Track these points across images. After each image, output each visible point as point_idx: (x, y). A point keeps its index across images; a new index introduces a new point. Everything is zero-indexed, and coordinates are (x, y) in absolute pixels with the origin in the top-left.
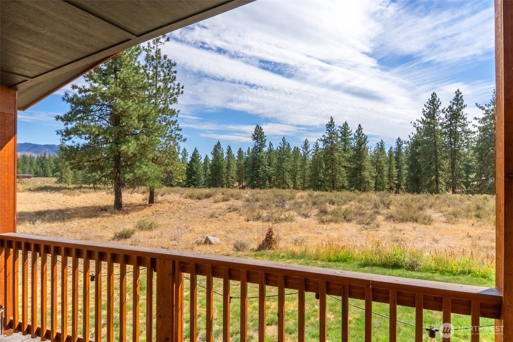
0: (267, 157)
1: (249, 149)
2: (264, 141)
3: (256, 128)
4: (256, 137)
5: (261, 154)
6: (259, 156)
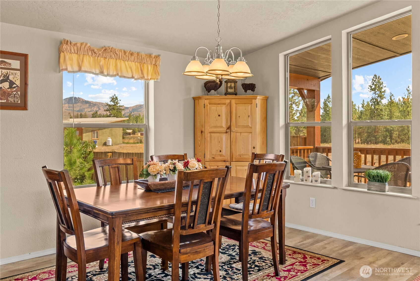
0: (388, 110)
1: (363, 102)
2: (383, 92)
3: (374, 78)
4: (374, 88)
5: (380, 107)
6: (378, 109)
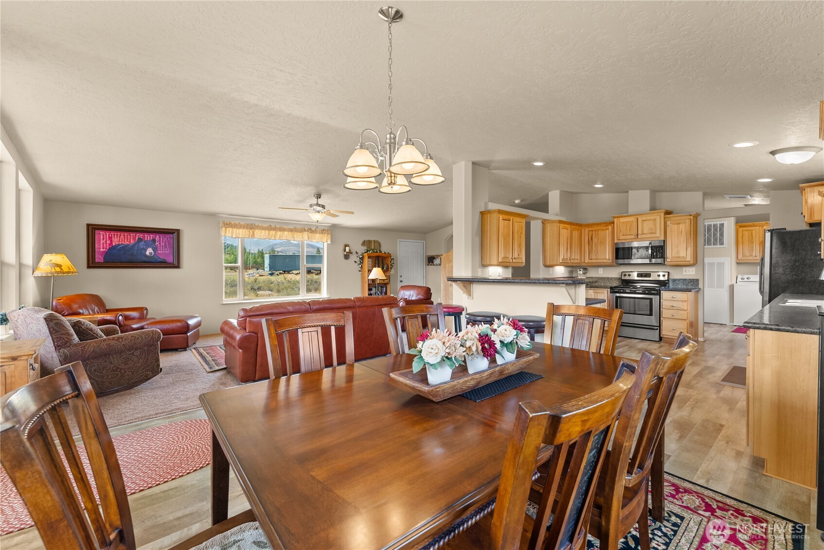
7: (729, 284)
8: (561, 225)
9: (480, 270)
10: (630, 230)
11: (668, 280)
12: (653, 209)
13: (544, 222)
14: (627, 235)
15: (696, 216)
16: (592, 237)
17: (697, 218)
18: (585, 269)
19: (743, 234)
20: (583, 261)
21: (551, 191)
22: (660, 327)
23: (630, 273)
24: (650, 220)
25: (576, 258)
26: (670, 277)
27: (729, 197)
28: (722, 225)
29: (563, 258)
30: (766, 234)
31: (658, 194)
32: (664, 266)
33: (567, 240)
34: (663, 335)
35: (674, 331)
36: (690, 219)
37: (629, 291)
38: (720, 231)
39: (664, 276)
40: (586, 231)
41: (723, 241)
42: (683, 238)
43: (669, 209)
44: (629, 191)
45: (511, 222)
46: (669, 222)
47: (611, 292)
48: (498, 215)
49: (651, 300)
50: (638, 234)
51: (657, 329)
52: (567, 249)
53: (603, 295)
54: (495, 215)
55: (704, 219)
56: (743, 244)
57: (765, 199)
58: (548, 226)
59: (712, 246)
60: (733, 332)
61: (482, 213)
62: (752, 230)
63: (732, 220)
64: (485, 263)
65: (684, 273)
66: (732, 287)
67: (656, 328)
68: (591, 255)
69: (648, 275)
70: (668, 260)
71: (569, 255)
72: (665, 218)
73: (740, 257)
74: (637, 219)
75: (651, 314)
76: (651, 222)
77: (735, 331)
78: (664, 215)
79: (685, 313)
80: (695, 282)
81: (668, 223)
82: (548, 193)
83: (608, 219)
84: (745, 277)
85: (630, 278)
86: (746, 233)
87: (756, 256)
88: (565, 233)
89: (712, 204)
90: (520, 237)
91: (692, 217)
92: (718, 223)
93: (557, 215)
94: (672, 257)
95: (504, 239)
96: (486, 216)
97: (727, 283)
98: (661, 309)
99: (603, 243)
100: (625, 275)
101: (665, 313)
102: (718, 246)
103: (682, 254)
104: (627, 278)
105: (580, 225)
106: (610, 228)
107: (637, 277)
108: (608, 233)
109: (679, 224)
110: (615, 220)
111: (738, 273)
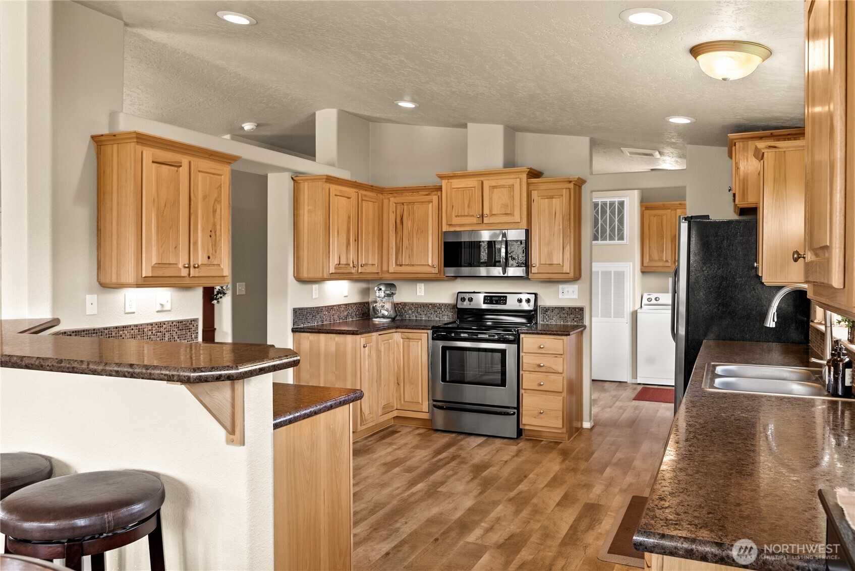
7: (631, 310)
8: (334, 188)
9: (91, 299)
10: (469, 206)
11: (535, 310)
12: (510, 163)
13: (297, 179)
14: (464, 216)
15: (579, 184)
16: (402, 219)
17: (580, 187)
18: (391, 286)
19: (650, 221)
20: (385, 268)
21: (320, 109)
22: (518, 408)
23: (472, 296)
24: (502, 187)
25: (370, 260)
26: (539, 304)
27: (631, 153)
28: (622, 204)
29: (336, 262)
30: (682, 224)
31: (519, 135)
32: (527, 282)
33: (349, 222)
34: (525, 425)
35: (541, 415)
36: (570, 189)
37: (466, 335)
38: (618, 215)
39: (528, 301)
40: (391, 203)
41: (623, 233)
42: (558, 226)
43: (536, 167)
44: (470, 125)
45: (184, 170)
46: (536, 191)
47: (433, 339)
48: (139, 148)
49: (503, 352)
50: (482, 216)
51: (514, 414)
52: (348, 244)
53: (420, 343)
54: (131, 148)
55: (592, 192)
56: (649, 239)
57: (679, 160)
58: (305, 187)
59: (608, 242)
60: (635, 399)
61: (98, 141)
62: (660, 216)
63: (636, 195)
64: (107, 281)
65: (561, 296)
66: (634, 315)
67: (512, 411)
68: (400, 256)
69: (502, 299)
70: (534, 270)
71: (352, 255)
72: (528, 184)
73: (646, 260)
74: (482, 183)
75: (503, 383)
76: (505, 191)
77: (639, 397)
78: (528, 178)
79: (560, 378)
80: (577, 313)
81: (535, 195)
82: (314, 114)
83: (431, 180)
84: (653, 296)
85: (473, 305)
86: (654, 220)
87: (667, 261)
88: (342, 205)
89: (605, 164)
90: (214, 211)
91: (571, 186)
92: (617, 200)
93: (333, 165)
94: (540, 264)
95: (160, 216)
96: (109, 148)
97: (628, 309)
98: (521, 372)
99: (422, 231)
100: (463, 299)
101: (528, 381)
102: (616, 242)
103: (557, 259)
104: (466, 305)
105: (380, 190)
106: (435, 198)
107: (484, 303)
108: (431, 208)
109: (552, 197)
110: (444, 183)
111: (645, 289)
